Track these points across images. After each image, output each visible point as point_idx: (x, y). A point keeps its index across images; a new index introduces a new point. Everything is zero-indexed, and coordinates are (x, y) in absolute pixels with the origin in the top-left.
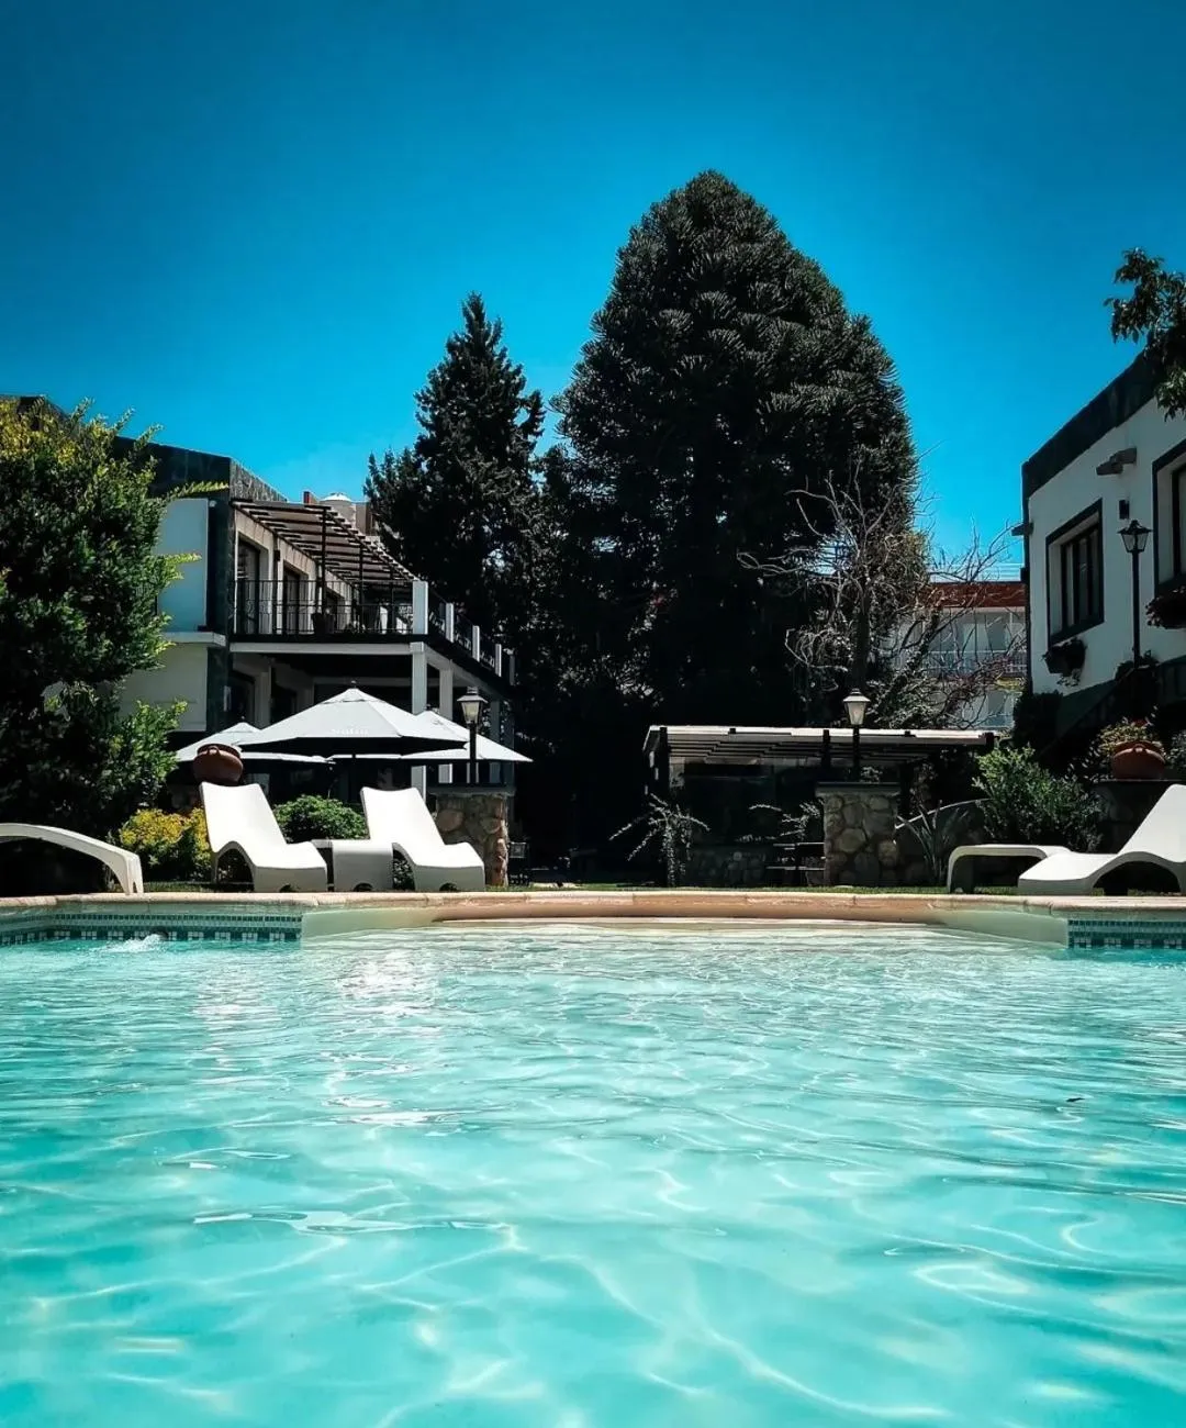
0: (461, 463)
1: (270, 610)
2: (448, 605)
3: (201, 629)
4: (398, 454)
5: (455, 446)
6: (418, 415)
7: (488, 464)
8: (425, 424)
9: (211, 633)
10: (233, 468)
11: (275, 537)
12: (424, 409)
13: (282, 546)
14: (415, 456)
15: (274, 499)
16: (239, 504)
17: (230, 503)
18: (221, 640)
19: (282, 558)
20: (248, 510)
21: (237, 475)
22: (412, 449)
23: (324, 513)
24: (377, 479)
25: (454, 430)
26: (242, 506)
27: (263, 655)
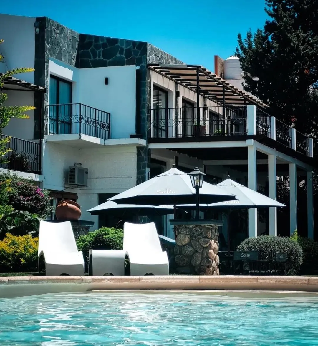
0: (289, 35)
1: (174, 124)
2: (272, 117)
3: (132, 136)
4: (254, 32)
5: (285, 26)
6: (266, 9)
7: (305, 35)
8: (270, 14)
9: (137, 139)
10: (149, 48)
11: (177, 84)
12: (269, 5)
13: (181, 88)
14: (265, 33)
15: (176, 63)
16: (152, 67)
17: (147, 67)
18: (143, 142)
19: (181, 95)
20: (158, 70)
21: (151, 52)
22: (263, 29)
23: (198, 70)
24: (242, 48)
25: (285, 16)
26: (155, 68)
27: (170, 149)
